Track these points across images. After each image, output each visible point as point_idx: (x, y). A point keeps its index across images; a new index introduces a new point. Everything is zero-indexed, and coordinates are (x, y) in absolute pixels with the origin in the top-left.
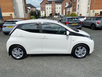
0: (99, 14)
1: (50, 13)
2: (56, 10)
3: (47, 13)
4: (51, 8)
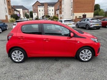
0: (82, 17)
1: (43, 15)
2: (49, 12)
3: (40, 15)
4: (43, 10)
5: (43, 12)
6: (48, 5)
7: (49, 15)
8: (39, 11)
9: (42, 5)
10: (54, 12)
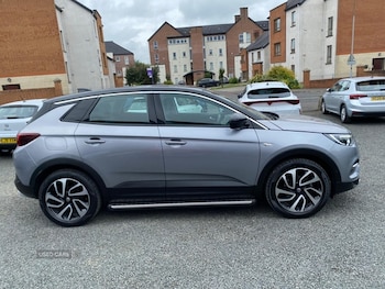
3: (176, 72)
4: (188, 54)
5: (187, 61)
6: (204, 35)
7: (208, 69)
8: (171, 56)
9: (184, 34)
10: (224, 59)
